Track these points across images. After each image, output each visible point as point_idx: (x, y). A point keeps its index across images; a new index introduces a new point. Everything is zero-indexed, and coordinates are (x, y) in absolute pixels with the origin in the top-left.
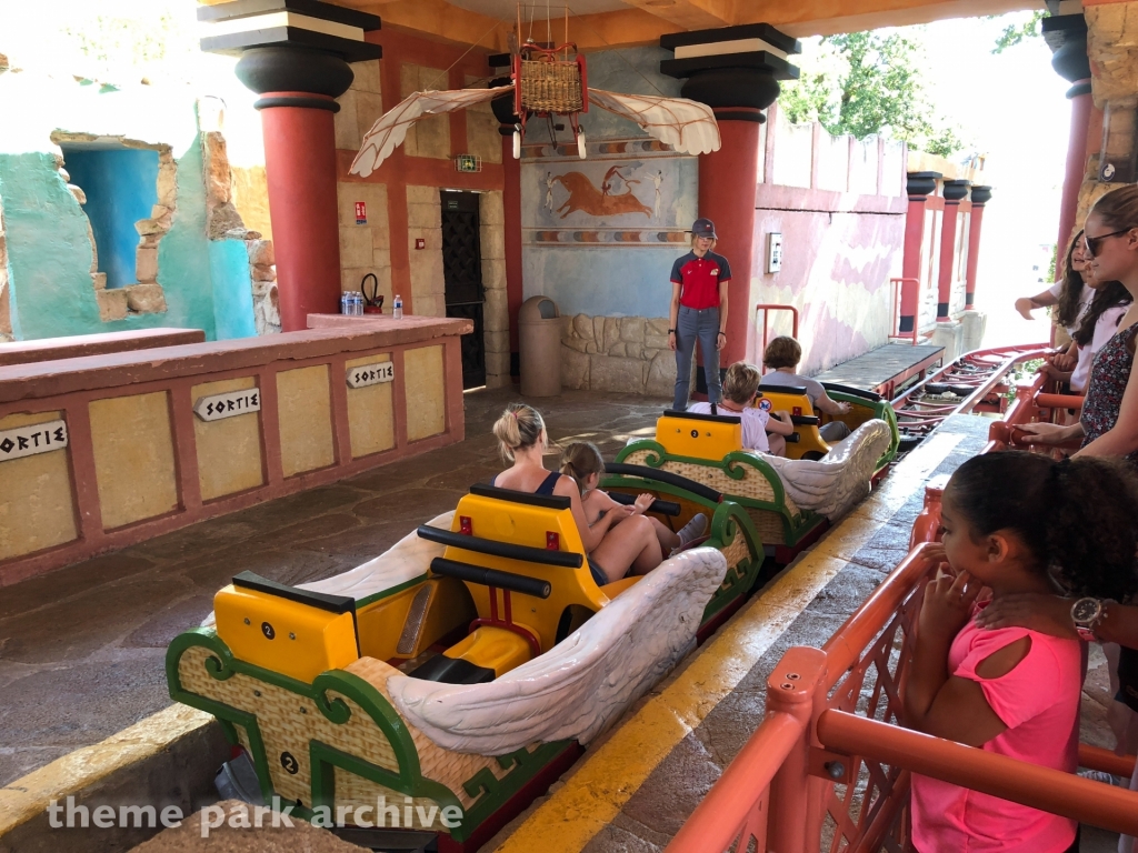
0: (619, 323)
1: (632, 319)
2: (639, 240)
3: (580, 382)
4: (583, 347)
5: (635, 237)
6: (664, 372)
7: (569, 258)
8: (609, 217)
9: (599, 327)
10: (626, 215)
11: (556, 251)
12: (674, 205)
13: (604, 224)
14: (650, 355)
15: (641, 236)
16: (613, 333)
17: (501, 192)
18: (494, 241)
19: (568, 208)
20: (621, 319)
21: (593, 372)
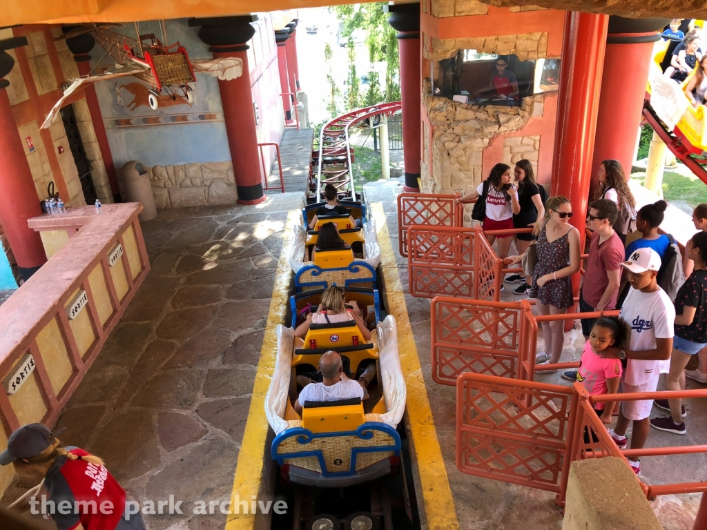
0: (183, 168)
1: (192, 165)
2: (187, 120)
3: (165, 204)
4: (162, 184)
5: (184, 118)
6: (218, 191)
7: (142, 135)
8: (165, 108)
9: (171, 171)
10: (175, 106)
11: (131, 131)
12: (206, 99)
13: (162, 112)
14: (208, 183)
15: (188, 118)
16: (181, 174)
17: (85, 99)
18: (89, 131)
19: (134, 105)
20: (185, 166)
21: (172, 198)
